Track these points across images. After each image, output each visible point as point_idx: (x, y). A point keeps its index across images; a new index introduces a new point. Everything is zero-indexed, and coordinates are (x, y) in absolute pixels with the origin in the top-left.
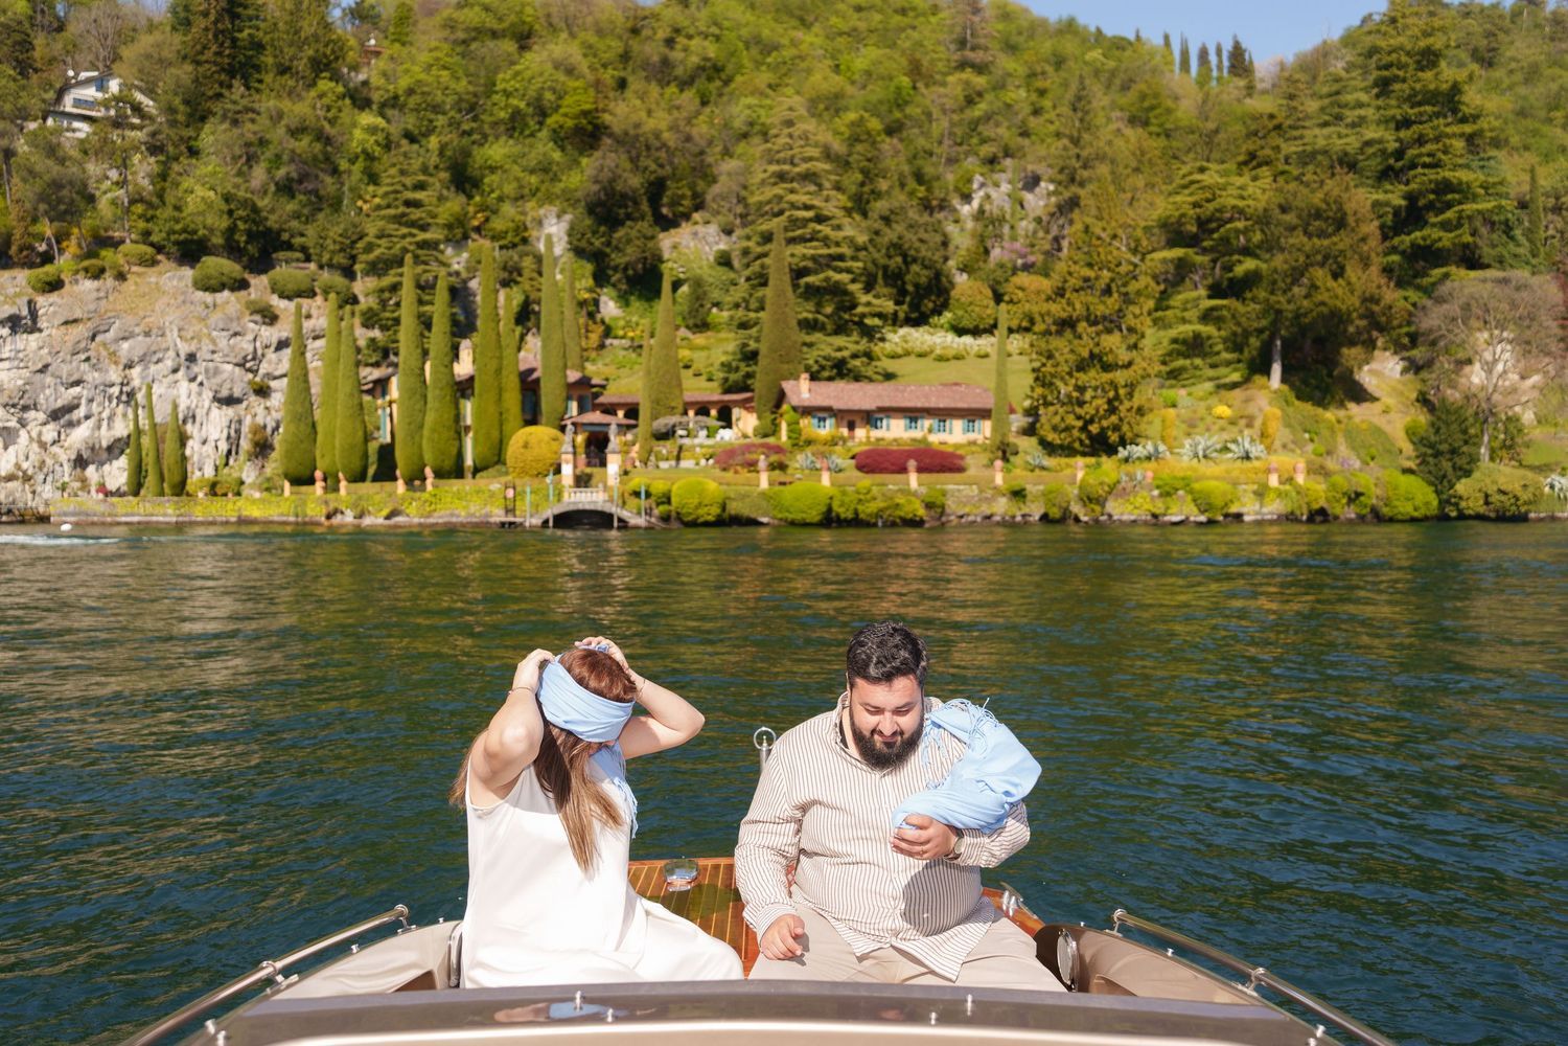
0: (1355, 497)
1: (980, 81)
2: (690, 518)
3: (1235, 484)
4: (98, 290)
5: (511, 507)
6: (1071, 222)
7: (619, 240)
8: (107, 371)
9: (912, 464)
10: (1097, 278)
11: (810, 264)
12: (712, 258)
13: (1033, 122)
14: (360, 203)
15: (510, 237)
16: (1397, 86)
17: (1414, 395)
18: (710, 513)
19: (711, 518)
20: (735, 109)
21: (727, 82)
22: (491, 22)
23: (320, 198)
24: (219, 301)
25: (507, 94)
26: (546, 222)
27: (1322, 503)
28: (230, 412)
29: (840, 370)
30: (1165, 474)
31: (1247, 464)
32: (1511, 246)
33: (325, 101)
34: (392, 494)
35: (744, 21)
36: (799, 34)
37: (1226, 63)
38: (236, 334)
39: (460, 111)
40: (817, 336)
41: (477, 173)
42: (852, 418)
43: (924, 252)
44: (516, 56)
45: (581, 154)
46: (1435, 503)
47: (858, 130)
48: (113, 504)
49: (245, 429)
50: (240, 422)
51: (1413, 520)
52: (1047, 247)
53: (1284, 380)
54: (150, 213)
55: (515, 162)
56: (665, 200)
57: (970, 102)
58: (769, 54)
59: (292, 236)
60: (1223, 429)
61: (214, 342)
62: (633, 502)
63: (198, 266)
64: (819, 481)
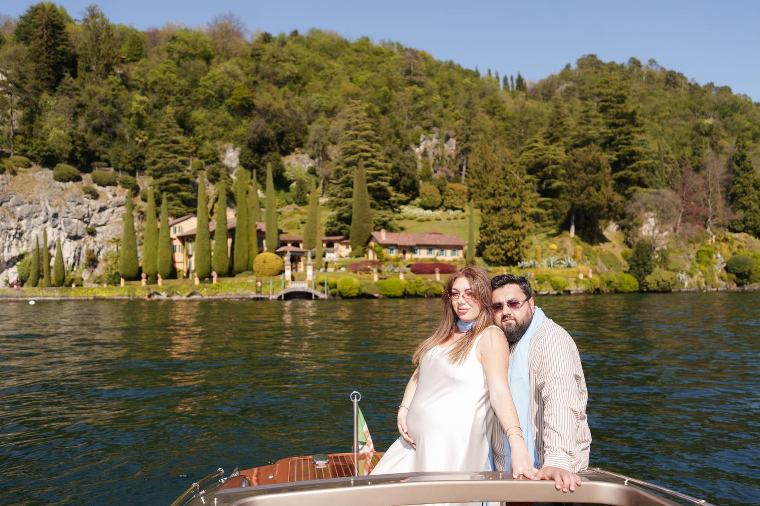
0: (609, 283)
1: (420, 91)
2: (345, 295)
3: (567, 278)
4: (2, 180)
5: (259, 290)
6: (467, 158)
7: (265, 161)
8: (9, 222)
9: (437, 270)
10: (511, 190)
11: (371, 178)
12: (306, 170)
13: (445, 111)
14: (137, 139)
15: (211, 158)
16: (611, 110)
17: (623, 240)
18: (354, 293)
19: (354, 295)
20: (309, 99)
21: (304, 85)
22: (192, 51)
23: (114, 136)
24: (68, 187)
25: (205, 86)
26: (228, 151)
27: (598, 286)
28: (75, 243)
29: (385, 225)
30: (539, 273)
31: (570, 270)
32: (655, 178)
33: (112, 86)
34: (192, 285)
35: (306, 54)
36: (331, 62)
37: (515, 84)
38: (79, 204)
39: (181, 94)
40: (373, 211)
41: (191, 125)
42: (405, 249)
43: (408, 171)
44: (206, 69)
45: (242, 118)
46: (638, 285)
47: (371, 112)
48: (23, 291)
49: (84, 252)
50: (80, 248)
51: (630, 292)
52: (457, 169)
53: (576, 233)
54: (28, 140)
55: (210, 120)
56: (284, 142)
57: (415, 99)
58: (319, 72)
59: (100, 154)
60: (555, 254)
61: (68, 207)
62: (320, 287)
63: (55, 168)
64: (399, 277)
